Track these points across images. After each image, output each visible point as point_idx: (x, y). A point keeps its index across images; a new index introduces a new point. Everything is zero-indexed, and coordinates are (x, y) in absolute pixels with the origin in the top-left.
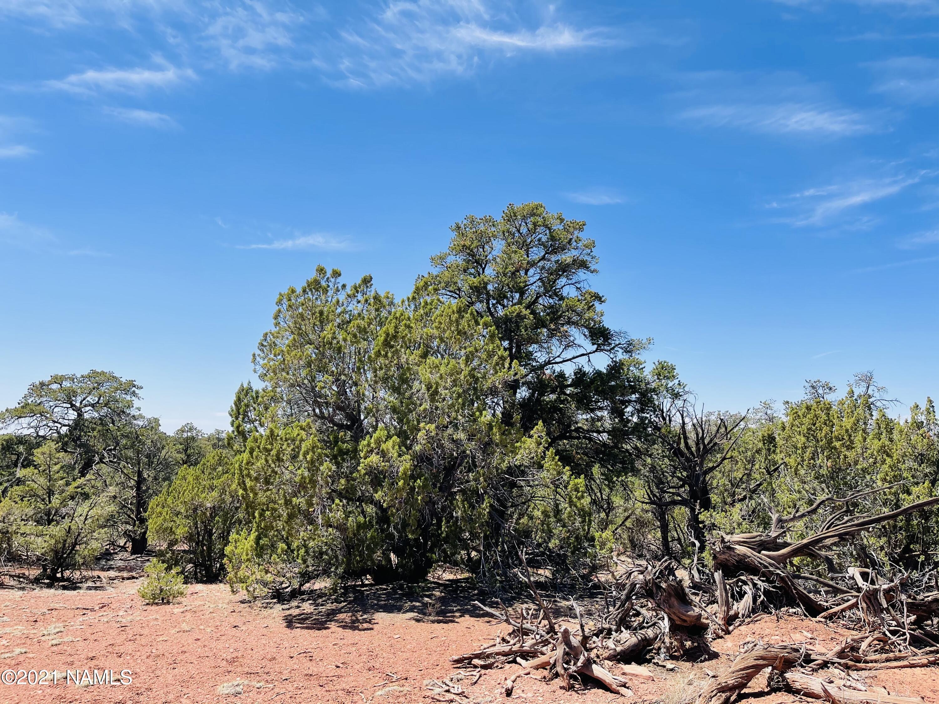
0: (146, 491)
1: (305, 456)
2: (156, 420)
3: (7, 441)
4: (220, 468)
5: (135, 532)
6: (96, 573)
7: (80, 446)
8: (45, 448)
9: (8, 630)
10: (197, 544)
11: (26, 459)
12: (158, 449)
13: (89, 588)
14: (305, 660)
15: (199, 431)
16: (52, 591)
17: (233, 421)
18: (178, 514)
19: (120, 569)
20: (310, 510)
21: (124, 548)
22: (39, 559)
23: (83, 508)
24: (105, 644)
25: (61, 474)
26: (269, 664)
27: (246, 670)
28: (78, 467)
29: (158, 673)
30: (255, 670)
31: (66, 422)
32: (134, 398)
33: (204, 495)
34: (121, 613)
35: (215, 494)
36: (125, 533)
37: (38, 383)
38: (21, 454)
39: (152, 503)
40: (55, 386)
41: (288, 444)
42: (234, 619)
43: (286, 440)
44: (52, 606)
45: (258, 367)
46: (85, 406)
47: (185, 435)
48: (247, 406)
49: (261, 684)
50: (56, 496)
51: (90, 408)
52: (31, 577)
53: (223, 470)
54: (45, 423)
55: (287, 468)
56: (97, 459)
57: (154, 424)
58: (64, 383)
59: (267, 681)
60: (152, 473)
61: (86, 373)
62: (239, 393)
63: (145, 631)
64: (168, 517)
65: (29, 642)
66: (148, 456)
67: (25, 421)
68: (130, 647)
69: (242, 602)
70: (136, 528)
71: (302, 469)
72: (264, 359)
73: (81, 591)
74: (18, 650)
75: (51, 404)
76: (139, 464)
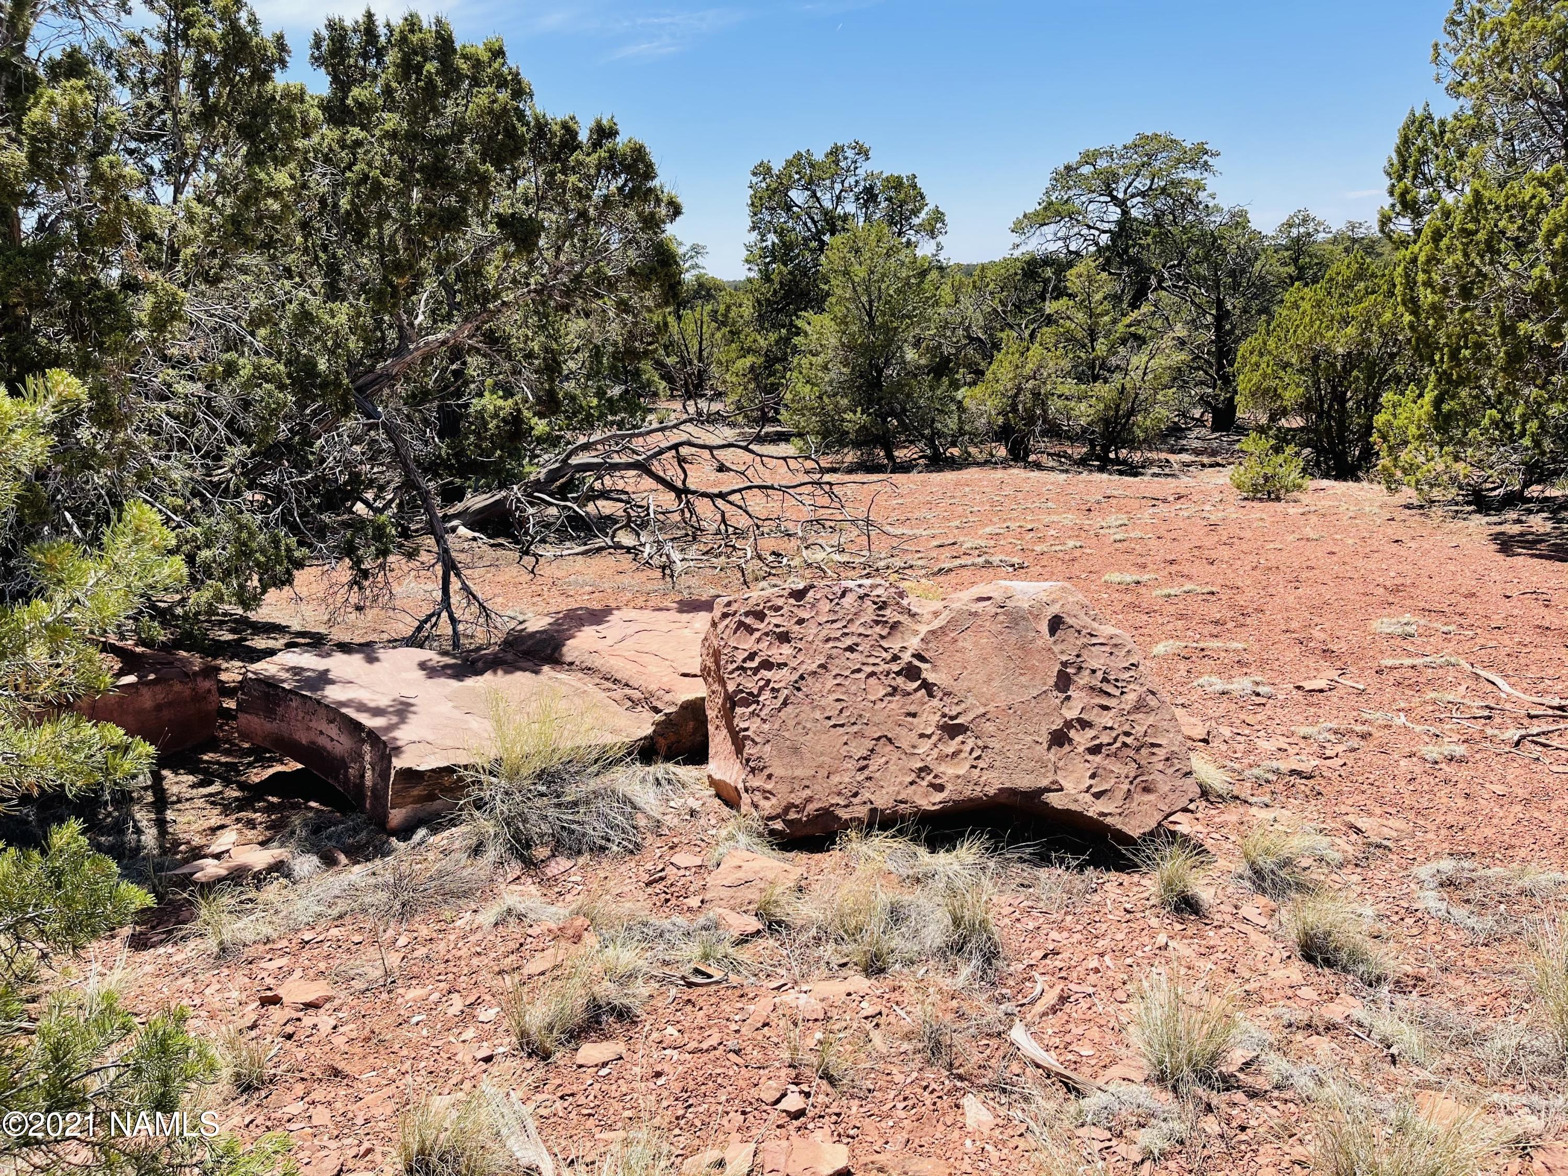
0: (1231, 332)
1: (1548, 241)
2: (1243, 214)
3: (1028, 263)
4: (1362, 285)
5: (1215, 397)
6: (1163, 456)
7: (1128, 263)
8: (1080, 268)
9: (1055, 518)
10: (1319, 416)
11: (1055, 288)
12: (1249, 260)
13: (1154, 475)
14: (1534, 604)
15: (1319, 224)
16: (1105, 476)
17: (1393, 185)
18: (1286, 365)
19: (1197, 452)
20: (1555, 345)
21: (1200, 422)
22: (1084, 430)
23: (1138, 360)
24: (1187, 545)
25: (1107, 305)
26: (1464, 604)
27: (1422, 604)
28: (1127, 299)
29: (1271, 590)
30: (1439, 607)
31: (1106, 226)
32: (1206, 174)
33: (1330, 334)
34: (1207, 508)
35: (1351, 330)
36: (1201, 398)
37: (1062, 168)
38: (1049, 279)
39: (1243, 348)
40: (1086, 170)
41: (1511, 217)
42: (1393, 530)
43: (1507, 210)
44: (1108, 493)
45: (1443, 71)
46: (1133, 196)
47: (1294, 232)
48: (1423, 151)
49: (1451, 628)
50: (1102, 340)
51: (1139, 199)
52: (1076, 456)
53: (1366, 288)
54: (1076, 230)
55: (1505, 267)
56: (1153, 281)
57: (1239, 220)
58: (1099, 162)
59: (1461, 626)
60: (1240, 302)
61: (1129, 142)
62: (1406, 127)
63: (1247, 534)
64: (1269, 371)
65: (1083, 534)
66: (1232, 274)
67: (1049, 230)
68: (1224, 553)
69: (1408, 507)
70: (1217, 391)
71: (1542, 266)
72: (1457, 52)
73: (1146, 478)
74: (1071, 543)
75: (1083, 199)
76: (1218, 288)
